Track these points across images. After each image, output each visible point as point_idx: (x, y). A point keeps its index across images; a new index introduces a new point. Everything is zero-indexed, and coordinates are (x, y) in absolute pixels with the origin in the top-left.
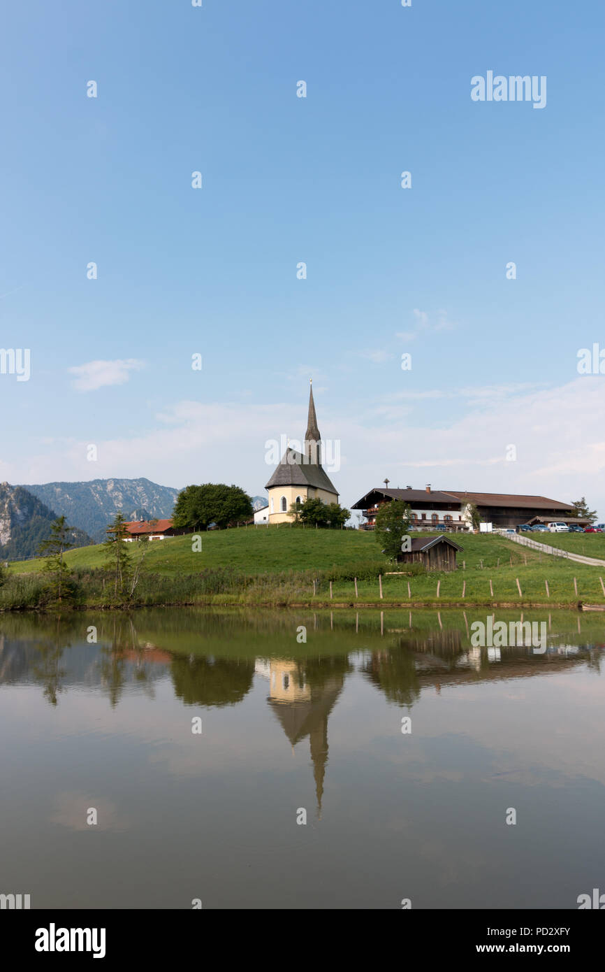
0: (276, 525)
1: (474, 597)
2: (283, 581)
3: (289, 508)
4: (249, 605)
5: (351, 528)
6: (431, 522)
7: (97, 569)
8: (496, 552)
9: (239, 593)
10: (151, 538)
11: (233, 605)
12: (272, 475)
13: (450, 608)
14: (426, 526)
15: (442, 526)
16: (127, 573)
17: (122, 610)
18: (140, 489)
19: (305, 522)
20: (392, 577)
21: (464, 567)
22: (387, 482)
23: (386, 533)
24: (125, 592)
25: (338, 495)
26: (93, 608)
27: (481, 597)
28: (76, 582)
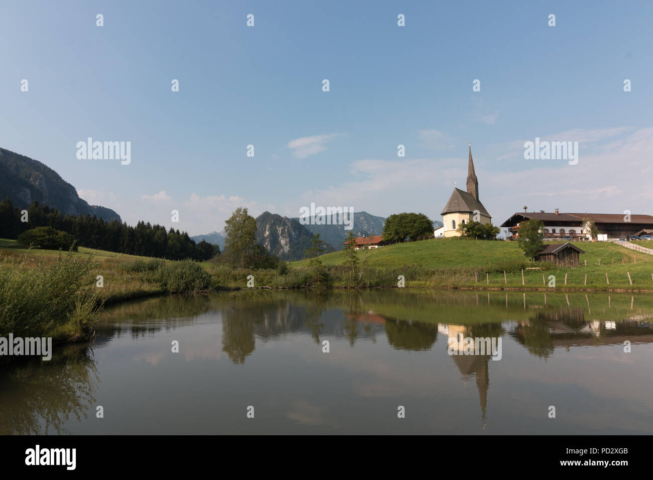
0: (449, 238)
1: (594, 284)
2: (455, 273)
3: (457, 227)
4: (433, 288)
5: (500, 240)
6: (559, 235)
7: (339, 265)
8: (611, 254)
9: (426, 280)
10: (370, 247)
11: (423, 287)
12: (445, 205)
13: (575, 292)
14: (556, 237)
15: (568, 237)
16: (357, 267)
17: (355, 289)
18: (362, 218)
19: (469, 236)
20: (531, 270)
21: (586, 264)
22: (525, 208)
23: (526, 241)
24: (356, 279)
25: (491, 218)
26: (338, 288)
27: (599, 285)
28: (327, 272)
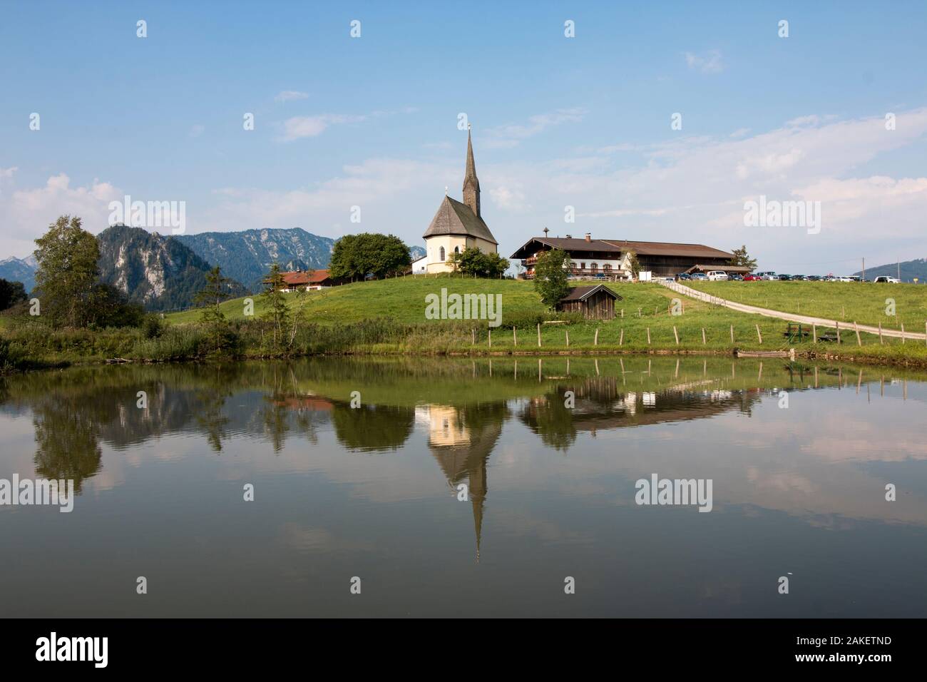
0: (434, 275)
1: (631, 344)
2: (442, 330)
3: (447, 258)
4: (408, 354)
5: (509, 278)
6: (590, 271)
7: (255, 319)
8: (654, 300)
9: (399, 343)
10: (308, 289)
11: (393, 354)
12: (429, 224)
13: (607, 355)
14: (585, 275)
15: (601, 275)
16: (286, 323)
17: (282, 359)
18: (295, 239)
19: (464, 272)
20: (551, 324)
21: (622, 315)
22: (546, 231)
23: (545, 282)
24: (284, 342)
25: (497, 244)
26: (253, 358)
27: (639, 345)
28: (235, 333)
